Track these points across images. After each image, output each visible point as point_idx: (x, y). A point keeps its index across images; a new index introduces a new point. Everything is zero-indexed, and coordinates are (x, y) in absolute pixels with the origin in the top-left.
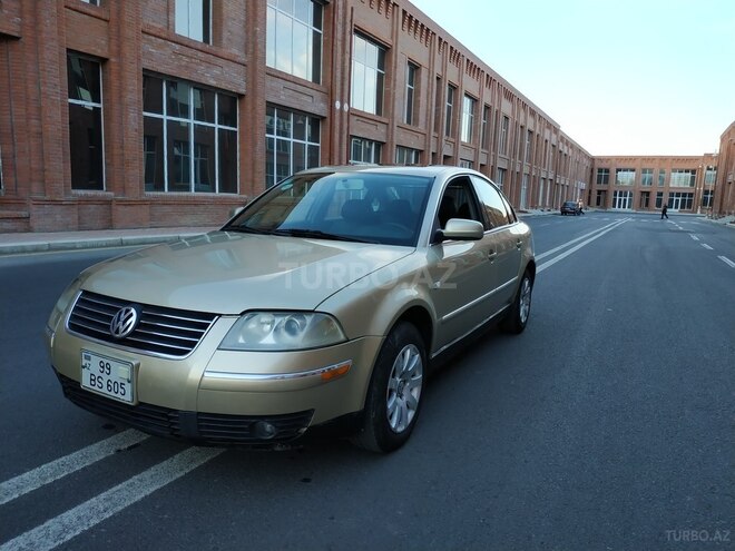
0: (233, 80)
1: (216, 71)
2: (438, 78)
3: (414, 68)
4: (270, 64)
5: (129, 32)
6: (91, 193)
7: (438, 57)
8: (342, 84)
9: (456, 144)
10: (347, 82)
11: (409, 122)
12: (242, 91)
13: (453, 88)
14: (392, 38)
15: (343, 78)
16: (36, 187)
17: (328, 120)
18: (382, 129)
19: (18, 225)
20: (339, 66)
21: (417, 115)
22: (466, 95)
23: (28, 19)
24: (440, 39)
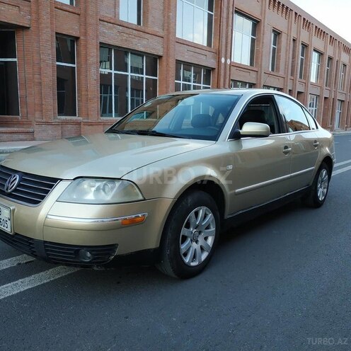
0: (155, 47)
1: (145, 42)
2: (294, 40)
3: (277, 34)
4: (178, 35)
5: (91, 20)
6: (69, 118)
7: (294, 26)
8: (226, 47)
9: (306, 84)
10: (229, 45)
11: (273, 70)
12: (160, 54)
13: (305, 46)
14: (261, 14)
15: (227, 43)
16: (37, 114)
17: (216, 70)
18: (253, 75)
19: (28, 136)
20: (224, 35)
21: (278, 65)
22: (314, 50)
23: (34, 16)
24: (296, 14)
